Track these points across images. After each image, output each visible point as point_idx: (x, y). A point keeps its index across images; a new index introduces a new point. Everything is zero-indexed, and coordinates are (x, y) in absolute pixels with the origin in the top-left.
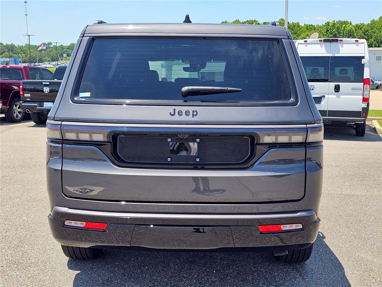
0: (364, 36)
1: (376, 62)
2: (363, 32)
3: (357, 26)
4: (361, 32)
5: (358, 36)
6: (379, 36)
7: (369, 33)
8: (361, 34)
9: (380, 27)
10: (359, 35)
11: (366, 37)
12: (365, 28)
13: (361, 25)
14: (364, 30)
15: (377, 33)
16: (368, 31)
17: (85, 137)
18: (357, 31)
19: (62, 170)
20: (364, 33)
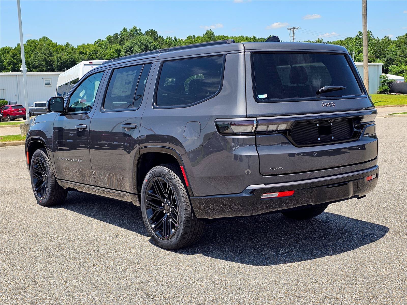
0: (13, 60)
1: (46, 87)
2: (11, 56)
3: (3, 50)
4: (10, 56)
5: (7, 60)
6: (31, 61)
7: (18, 57)
8: (10, 58)
9: (28, 51)
10: (7, 58)
11: (15, 61)
12: (14, 52)
13: (8, 49)
14: (13, 53)
15: (27, 57)
16: (16, 55)
17: (272, 127)
18: (5, 54)
19: (260, 156)
20: (13, 57)
